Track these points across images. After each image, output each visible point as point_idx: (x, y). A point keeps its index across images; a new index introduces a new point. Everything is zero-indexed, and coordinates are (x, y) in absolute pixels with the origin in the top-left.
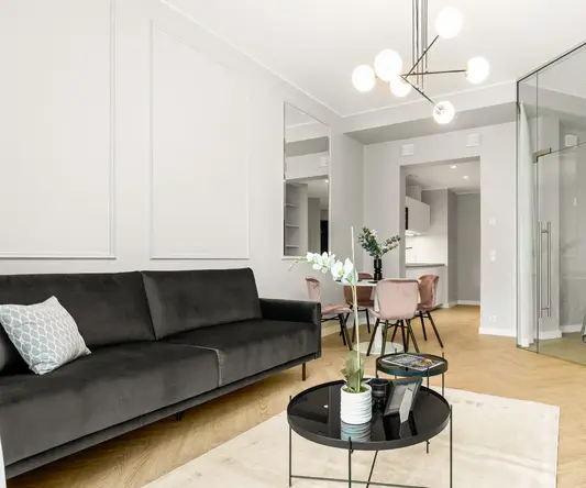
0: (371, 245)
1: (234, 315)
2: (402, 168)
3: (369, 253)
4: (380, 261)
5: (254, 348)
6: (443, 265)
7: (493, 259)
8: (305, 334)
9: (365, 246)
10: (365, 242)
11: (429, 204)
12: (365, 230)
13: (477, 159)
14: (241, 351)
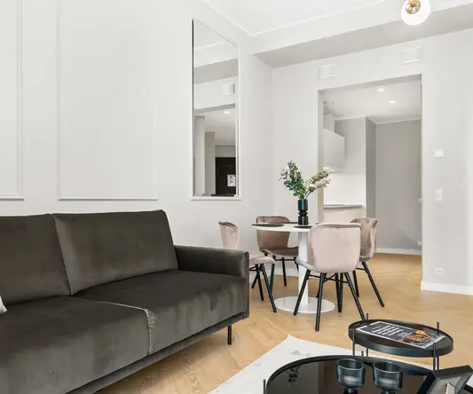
0: (295, 183)
1: (150, 265)
2: (321, 92)
3: (293, 192)
4: (306, 201)
5: (184, 308)
6: (360, 207)
7: (440, 199)
8: (235, 290)
9: (288, 184)
10: (289, 179)
11: (343, 136)
12: (291, 165)
13: (419, 77)
14: (172, 311)
